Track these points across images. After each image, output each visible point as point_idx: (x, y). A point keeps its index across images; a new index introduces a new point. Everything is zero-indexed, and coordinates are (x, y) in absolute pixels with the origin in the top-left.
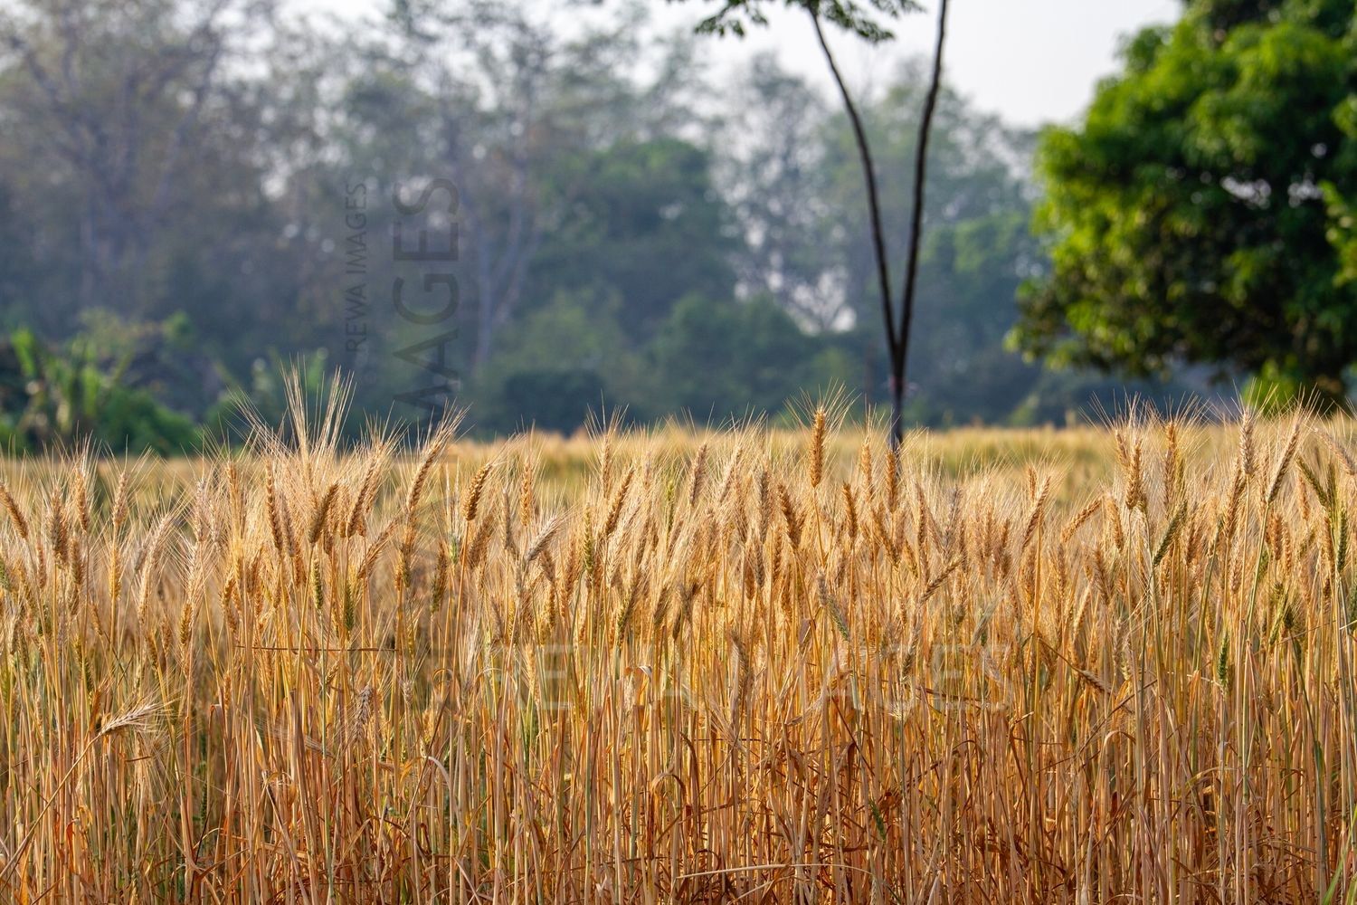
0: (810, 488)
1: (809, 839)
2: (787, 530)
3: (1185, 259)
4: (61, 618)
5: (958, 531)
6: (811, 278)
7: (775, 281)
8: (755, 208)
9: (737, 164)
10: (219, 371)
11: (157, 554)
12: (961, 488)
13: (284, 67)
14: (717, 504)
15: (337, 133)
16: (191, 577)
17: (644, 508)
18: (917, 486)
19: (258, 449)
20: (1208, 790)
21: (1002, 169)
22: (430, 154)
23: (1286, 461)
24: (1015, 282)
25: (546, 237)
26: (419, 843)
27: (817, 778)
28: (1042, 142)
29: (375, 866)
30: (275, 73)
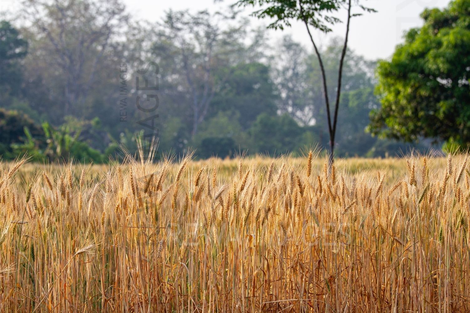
0: (307, 177)
1: (305, 291)
2: (299, 190)
3: (424, 104)
4: (63, 216)
5: (355, 192)
6: (302, 109)
7: (290, 109)
8: (283, 85)
9: (278, 71)
10: (109, 136)
11: (94, 196)
12: (356, 177)
13: (131, 38)
14: (277, 182)
15: (148, 59)
16: (105, 203)
17: (253, 183)
18: (342, 177)
19: (127, 162)
20: (435, 276)
21: (365, 74)
22: (178, 67)
23: (463, 170)
24: (368, 111)
25: (216, 94)
26: (178, 291)
27: (308, 271)
28: (378, 65)
29: (164, 298)
30: (128, 40)
